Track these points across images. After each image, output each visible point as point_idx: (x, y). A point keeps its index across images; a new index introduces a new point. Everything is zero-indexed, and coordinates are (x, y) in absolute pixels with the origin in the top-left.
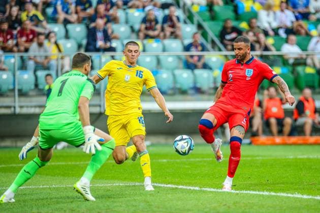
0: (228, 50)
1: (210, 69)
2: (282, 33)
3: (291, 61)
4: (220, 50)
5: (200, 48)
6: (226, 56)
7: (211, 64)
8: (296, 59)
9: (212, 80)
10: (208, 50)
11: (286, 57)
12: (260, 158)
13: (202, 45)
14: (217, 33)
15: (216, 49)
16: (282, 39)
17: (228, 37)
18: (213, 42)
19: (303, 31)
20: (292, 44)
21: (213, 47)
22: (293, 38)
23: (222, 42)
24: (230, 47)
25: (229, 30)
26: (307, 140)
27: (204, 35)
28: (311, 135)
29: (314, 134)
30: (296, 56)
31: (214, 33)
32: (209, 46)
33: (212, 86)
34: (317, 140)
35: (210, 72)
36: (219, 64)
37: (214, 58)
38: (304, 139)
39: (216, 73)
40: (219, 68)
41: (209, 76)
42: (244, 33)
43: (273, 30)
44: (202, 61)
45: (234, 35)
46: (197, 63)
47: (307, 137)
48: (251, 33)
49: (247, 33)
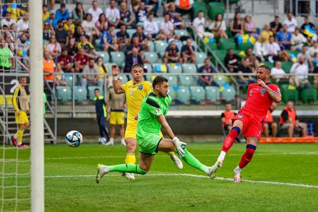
0: (230, 72)
1: (218, 86)
2: (270, 59)
3: (278, 81)
4: (224, 72)
5: (210, 70)
6: (229, 76)
7: (218, 83)
8: (281, 79)
9: (218, 94)
10: (216, 72)
11: (274, 77)
13: (211, 68)
14: (223, 59)
15: (222, 71)
16: (271, 63)
17: (231, 62)
18: (219, 66)
19: (286, 58)
20: (278, 68)
21: (219, 70)
22: (279, 63)
23: (226, 66)
24: (232, 70)
25: (231, 57)
26: (291, 140)
27: (213, 60)
28: (293, 136)
29: (295, 135)
30: (281, 77)
31: (220, 59)
32: (216, 69)
33: (218, 98)
34: (297, 140)
35: (217, 88)
36: (223, 82)
37: (220, 77)
38: (288, 140)
39: (222, 89)
40: (224, 85)
41: (216, 91)
42: (243, 60)
43: (264, 57)
44: (211, 80)
45: (235, 61)
46: (207, 82)
47: (291, 138)
48: (248, 60)
49: (245, 59)
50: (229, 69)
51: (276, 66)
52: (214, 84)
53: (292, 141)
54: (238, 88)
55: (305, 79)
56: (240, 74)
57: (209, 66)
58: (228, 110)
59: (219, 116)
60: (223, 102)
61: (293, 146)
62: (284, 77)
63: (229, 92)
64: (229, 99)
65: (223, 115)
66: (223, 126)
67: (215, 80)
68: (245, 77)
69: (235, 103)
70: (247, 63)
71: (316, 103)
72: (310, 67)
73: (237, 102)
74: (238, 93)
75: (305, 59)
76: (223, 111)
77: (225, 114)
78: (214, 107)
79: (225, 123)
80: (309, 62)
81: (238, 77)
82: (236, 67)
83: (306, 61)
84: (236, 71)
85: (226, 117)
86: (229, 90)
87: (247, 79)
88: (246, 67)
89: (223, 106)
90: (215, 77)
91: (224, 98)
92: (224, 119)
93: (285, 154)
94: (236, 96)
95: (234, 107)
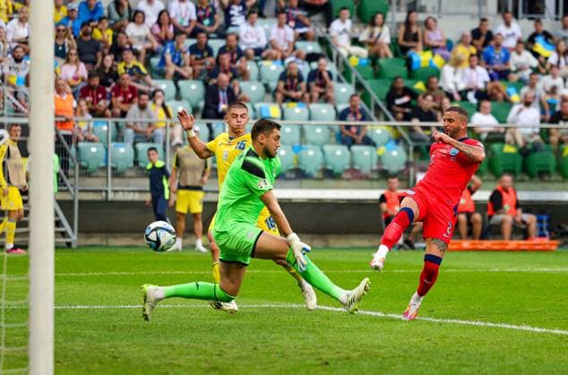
0: (398, 120)
1: (374, 145)
2: (471, 96)
3: (484, 136)
4: (387, 119)
5: (359, 116)
6: (395, 127)
7: (375, 139)
8: (490, 133)
9: (375, 160)
10: (371, 120)
11: (477, 130)
13: (362, 111)
14: (384, 96)
15: (382, 117)
17: (398, 102)
18: (377, 108)
19: (500, 95)
20: (486, 113)
21: (377, 115)
22: (486, 104)
24: (400, 115)
25: (400, 93)
26: (507, 244)
27: (366, 97)
28: (511, 239)
29: (514, 236)
30: (491, 129)
31: (378, 95)
32: (372, 113)
33: (375, 167)
34: (519, 245)
35: (374, 149)
36: (385, 138)
37: (378, 129)
38: (502, 244)
39: (382, 150)
40: (385, 144)
41: (371, 154)
42: (420, 98)
43: (460, 93)
44: (363, 134)
45: (406, 99)
46: (355, 137)
47: (506, 241)
48: (430, 98)
49: (425, 97)
50: (394, 114)
51: (482, 109)
52: (368, 142)
53: (508, 247)
54: (411, 148)
55: (535, 134)
56: (416, 123)
57: (359, 107)
58: (392, 190)
59: (376, 200)
60: (384, 175)
61: (511, 256)
62: (496, 130)
63: (395, 156)
64: (394, 168)
65: (383, 199)
66: (383, 218)
68: (425, 128)
69: (405, 177)
70: (428, 103)
71: (553, 178)
72: (543, 112)
73: (408, 175)
74: (411, 159)
75: (534, 97)
76: (383, 192)
77: (387, 196)
78: (367, 183)
79: (386, 213)
80: (541, 103)
81: (411, 130)
82: (407, 110)
83: (537, 100)
84: (407, 118)
85: (389, 201)
86: (395, 153)
87: (428, 133)
88: (426, 111)
89: (383, 182)
90: (369, 128)
91: (385, 167)
92: (384, 206)
93: (497, 270)
94: (408, 164)
95: (405, 183)
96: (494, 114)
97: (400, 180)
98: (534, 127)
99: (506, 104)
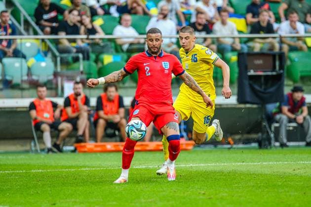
0: (45, 33)
1: (24, 57)
3: (125, 47)
4: (36, 33)
5: (10, 31)
6: (43, 40)
7: (24, 51)
8: (131, 44)
9: (25, 71)
10: (21, 34)
11: (119, 42)
12: (87, 169)
13: (12, 26)
14: (33, 12)
15: (31, 31)
17: (46, 17)
18: (26, 22)
19: (140, 9)
20: (127, 26)
21: (27, 30)
22: (127, 17)
23: (38, 23)
24: (48, 29)
25: (47, 8)
26: (147, 145)
27: (15, 14)
28: (151, 140)
29: (154, 138)
30: (131, 40)
31: (26, 10)
32: (21, 28)
33: (25, 78)
34: (158, 145)
35: (23, 60)
36: (34, 51)
37: (28, 42)
38: (142, 145)
39: (32, 61)
40: (34, 56)
41: (21, 66)
42: (66, 13)
43: (102, 7)
44: (13, 47)
45: (53, 14)
46: (6, 50)
47: (147, 143)
48: (75, 13)
49: (70, 12)
50: (42, 28)
51: (123, 22)
52: (17, 54)
53: (148, 148)
54: (59, 59)
55: (173, 43)
56: (62, 36)
57: (10, 22)
58: (40, 98)
59: (25, 109)
60: (35, 85)
61: (150, 156)
62: (136, 41)
63: (44, 67)
64: (43, 79)
65: (33, 106)
66: (33, 124)
67: (19, 48)
68: (71, 41)
69: (54, 86)
70: (73, 18)
72: (179, 23)
73: (57, 84)
74: (59, 69)
75: (171, 11)
76: (32, 100)
77: (37, 103)
78: (17, 92)
79: (35, 119)
82: (54, 24)
83: (174, 13)
84: (54, 31)
85: (38, 108)
86: (43, 64)
87: (74, 45)
88: (71, 24)
89: (33, 92)
90: (18, 41)
91: (35, 78)
92: (33, 113)
94: (56, 74)
95: (53, 92)
96: (134, 26)
97: (48, 89)
98: (171, 38)
99: (146, 17)
